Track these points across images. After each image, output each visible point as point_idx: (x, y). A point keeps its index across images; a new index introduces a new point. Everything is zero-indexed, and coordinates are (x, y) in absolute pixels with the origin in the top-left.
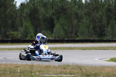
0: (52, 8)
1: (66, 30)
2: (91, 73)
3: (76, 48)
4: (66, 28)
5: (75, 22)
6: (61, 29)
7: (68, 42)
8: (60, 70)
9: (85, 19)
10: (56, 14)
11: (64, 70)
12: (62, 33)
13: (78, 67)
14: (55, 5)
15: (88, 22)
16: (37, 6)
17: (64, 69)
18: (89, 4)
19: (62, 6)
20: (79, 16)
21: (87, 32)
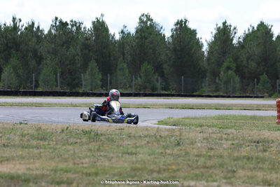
1: (19, 76)
4: (20, 72)
5: (33, 63)
6: (13, 75)
7: (25, 94)
9: (48, 59)
10: (4, 50)
12: (15, 81)
14: (3, 37)
18: (55, 35)
19: (14, 39)
20: (39, 54)
21: (54, 80)
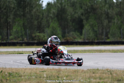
0: (81, 7)
1: (96, 31)
2: (122, 78)
3: (106, 50)
4: (96, 29)
5: (105, 22)
6: (90, 31)
7: (98, 44)
8: (89, 75)
9: (116, 19)
10: (86, 14)
11: (94, 75)
12: (92, 35)
13: (109, 72)
14: (84, 5)
15: (119, 22)
16: (65, 6)
17: (94, 73)
18: (121, 3)
19: (92, 6)
20: (110, 16)
21: (119, 33)
